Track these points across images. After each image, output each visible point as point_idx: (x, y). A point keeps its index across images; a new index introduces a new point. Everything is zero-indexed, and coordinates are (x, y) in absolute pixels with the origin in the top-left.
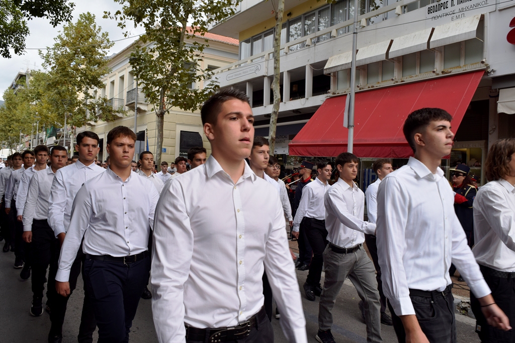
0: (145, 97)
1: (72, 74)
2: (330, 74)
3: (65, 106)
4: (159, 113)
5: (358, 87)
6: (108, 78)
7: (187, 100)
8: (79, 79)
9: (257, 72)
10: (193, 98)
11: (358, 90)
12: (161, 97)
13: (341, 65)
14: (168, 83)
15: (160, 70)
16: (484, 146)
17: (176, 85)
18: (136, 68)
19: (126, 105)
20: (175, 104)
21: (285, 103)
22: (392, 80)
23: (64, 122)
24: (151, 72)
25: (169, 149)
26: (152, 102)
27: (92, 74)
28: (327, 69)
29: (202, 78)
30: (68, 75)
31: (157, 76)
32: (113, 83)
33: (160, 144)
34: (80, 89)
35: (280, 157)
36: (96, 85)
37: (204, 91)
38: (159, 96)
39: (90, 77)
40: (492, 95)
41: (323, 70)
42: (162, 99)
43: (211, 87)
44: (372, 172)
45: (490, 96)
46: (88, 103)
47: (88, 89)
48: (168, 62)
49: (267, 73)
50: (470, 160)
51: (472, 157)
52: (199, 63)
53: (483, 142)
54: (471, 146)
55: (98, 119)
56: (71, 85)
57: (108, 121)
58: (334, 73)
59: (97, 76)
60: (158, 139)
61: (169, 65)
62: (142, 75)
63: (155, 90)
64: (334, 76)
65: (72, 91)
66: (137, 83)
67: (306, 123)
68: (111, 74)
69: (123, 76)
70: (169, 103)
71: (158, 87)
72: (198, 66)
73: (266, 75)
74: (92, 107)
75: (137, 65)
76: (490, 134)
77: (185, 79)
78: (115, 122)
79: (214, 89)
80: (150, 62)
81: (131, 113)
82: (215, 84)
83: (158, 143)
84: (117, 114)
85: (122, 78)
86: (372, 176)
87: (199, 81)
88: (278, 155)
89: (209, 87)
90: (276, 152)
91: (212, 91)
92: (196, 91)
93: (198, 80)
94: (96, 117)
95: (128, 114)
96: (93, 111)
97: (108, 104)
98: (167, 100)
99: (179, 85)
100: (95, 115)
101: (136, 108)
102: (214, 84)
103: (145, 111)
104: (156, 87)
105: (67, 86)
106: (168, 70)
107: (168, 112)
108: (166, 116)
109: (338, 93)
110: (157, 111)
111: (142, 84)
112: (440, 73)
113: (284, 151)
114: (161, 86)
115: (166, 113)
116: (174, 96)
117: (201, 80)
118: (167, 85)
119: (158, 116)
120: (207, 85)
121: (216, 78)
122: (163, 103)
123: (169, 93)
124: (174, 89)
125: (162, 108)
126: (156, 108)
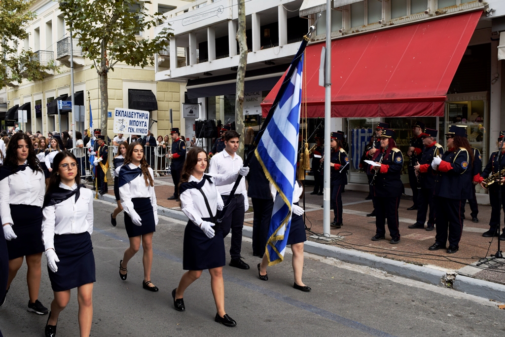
0: (83, 51)
2: (307, 16)
4: (101, 71)
5: (340, 31)
6: (32, 25)
7: (135, 53)
9: (219, 15)
10: (142, 50)
11: (340, 36)
12: (102, 51)
13: (319, 6)
14: (110, 32)
15: (99, 16)
16: (486, 98)
17: (120, 34)
18: (69, 15)
19: (58, 59)
20: (121, 58)
21: (255, 53)
22: (380, 23)
24: (87, 20)
26: (92, 57)
27: (11, 21)
28: (303, 10)
29: (151, 24)
31: (96, 24)
32: (37, 30)
33: (104, 109)
35: (252, 118)
37: (154, 41)
38: (99, 49)
40: (494, 37)
41: (298, 12)
42: (104, 53)
43: (163, 35)
44: (362, 133)
45: (492, 40)
46: (8, 59)
47: (7, 40)
48: (108, 6)
49: (232, 16)
50: (472, 114)
51: (473, 110)
52: (146, 5)
53: (485, 93)
54: (472, 98)
55: (22, 78)
58: (311, 15)
59: (18, 24)
60: (102, 102)
61: (110, 10)
62: (77, 24)
63: (95, 41)
64: (313, 19)
66: (71, 34)
67: (281, 76)
68: (35, 20)
69: (51, 21)
70: (114, 58)
71: (97, 39)
72: (145, 11)
73: (231, 18)
74: (14, 64)
75: (70, 11)
76: (493, 84)
77: (131, 27)
78: (44, 82)
79: (166, 38)
80: (86, 8)
82: (168, 31)
83: (102, 108)
84: (46, 71)
85: (49, 24)
86: (361, 137)
87: (148, 28)
88: (250, 115)
89: (161, 36)
90: (247, 112)
91: (165, 39)
92: (145, 42)
93: (147, 27)
94: (20, 76)
96: (15, 68)
98: (110, 55)
99: (123, 34)
100: (18, 73)
101: (71, 66)
102: (167, 31)
103: (81, 66)
104: (95, 38)
106: (108, 16)
107: (113, 69)
108: (110, 74)
109: (318, 40)
110: (98, 68)
111: (77, 35)
112: (434, 14)
113: (257, 111)
114: (102, 37)
115: (110, 70)
116: (118, 48)
117: (150, 27)
118: (109, 35)
119: (100, 75)
120: (159, 34)
121: (169, 24)
122: (105, 58)
123: (112, 45)
124: (118, 39)
125: (104, 64)
126: (97, 65)
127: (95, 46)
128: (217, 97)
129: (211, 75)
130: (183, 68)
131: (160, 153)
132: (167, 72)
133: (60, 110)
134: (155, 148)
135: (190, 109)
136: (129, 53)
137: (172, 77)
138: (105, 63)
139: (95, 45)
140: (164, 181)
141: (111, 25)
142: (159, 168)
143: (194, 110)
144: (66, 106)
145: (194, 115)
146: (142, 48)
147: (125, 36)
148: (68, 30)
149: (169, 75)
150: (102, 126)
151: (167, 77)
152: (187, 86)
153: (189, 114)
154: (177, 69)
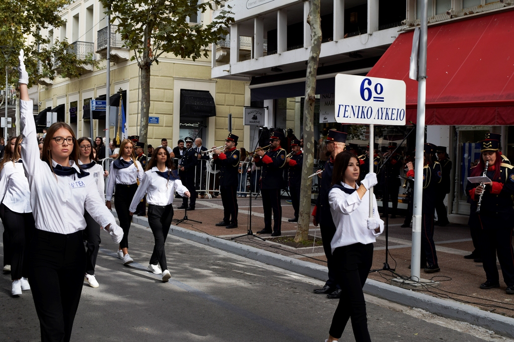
0: (122, 39)
1: (15, 6)
3: (5, 56)
4: (142, 63)
5: (448, 13)
6: (69, 10)
7: (185, 42)
8: (25, 14)
10: (194, 38)
11: (448, 19)
12: (145, 39)
14: (155, 17)
17: (168, 19)
19: (97, 52)
20: (166, 49)
21: (337, 42)
23: (5, 80)
25: (163, 119)
26: (132, 47)
27: (44, 5)
29: (207, 7)
30: (9, 8)
31: (140, 6)
32: (76, 17)
33: (145, 110)
34: (28, 30)
36: (50, 23)
37: (210, 27)
38: (142, 36)
39: (41, 9)
42: (148, 41)
43: (221, 20)
46: (40, 51)
47: (40, 29)
55: (55, 74)
56: (14, 24)
57: (70, 78)
59: (52, 9)
60: (142, 103)
62: (116, 6)
63: (136, 27)
65: (16, 33)
66: (109, 19)
68: (73, 5)
69: (93, 5)
70: (158, 48)
71: (140, 24)
74: (46, 56)
77: (180, 9)
78: (80, 79)
79: (225, 24)
81: (104, 63)
82: (228, 15)
83: (142, 109)
84: (83, 65)
85: (90, 9)
86: (475, 153)
87: (203, 12)
89: (219, 21)
90: (325, 119)
91: (223, 25)
92: (198, 28)
93: (201, 10)
94: (53, 72)
95: (100, 66)
96: (47, 62)
97: (71, 51)
98: (155, 44)
99: (173, 18)
100: (50, 68)
101: (108, 57)
102: (226, 15)
103: (125, 60)
104: (137, 24)
105: (8, 25)
107: (157, 62)
108: (154, 67)
110: (140, 60)
111: (116, 19)
114: (145, 21)
115: (154, 63)
116: (166, 35)
117: (206, 10)
118: (154, 20)
119: (142, 69)
120: (216, 18)
121: (229, 7)
122: (149, 47)
123: (157, 32)
124: (165, 25)
125: (146, 55)
126: (138, 57)
127: (138, 34)
128: (288, 99)
129: (281, 70)
130: (246, 62)
131: (213, 169)
132: (226, 67)
133: (93, 111)
134: (208, 161)
135: (254, 114)
136: (178, 41)
137: (232, 73)
138: (148, 54)
139: (137, 32)
140: (216, 203)
141: (158, 7)
142: (211, 188)
143: (258, 116)
144: (100, 107)
145: (259, 122)
146: (194, 35)
147: (174, 21)
148: (105, 13)
149: (228, 71)
150: (142, 132)
151: (226, 74)
152: (250, 85)
153: (252, 120)
154: (238, 63)
